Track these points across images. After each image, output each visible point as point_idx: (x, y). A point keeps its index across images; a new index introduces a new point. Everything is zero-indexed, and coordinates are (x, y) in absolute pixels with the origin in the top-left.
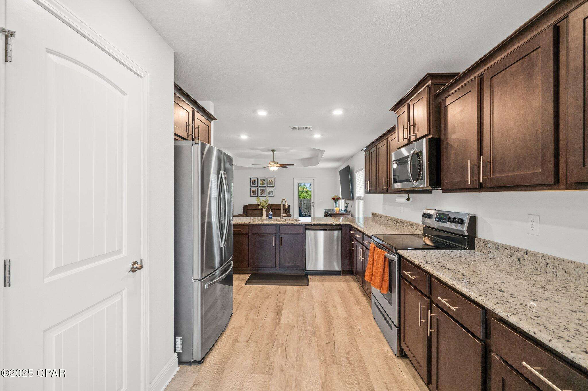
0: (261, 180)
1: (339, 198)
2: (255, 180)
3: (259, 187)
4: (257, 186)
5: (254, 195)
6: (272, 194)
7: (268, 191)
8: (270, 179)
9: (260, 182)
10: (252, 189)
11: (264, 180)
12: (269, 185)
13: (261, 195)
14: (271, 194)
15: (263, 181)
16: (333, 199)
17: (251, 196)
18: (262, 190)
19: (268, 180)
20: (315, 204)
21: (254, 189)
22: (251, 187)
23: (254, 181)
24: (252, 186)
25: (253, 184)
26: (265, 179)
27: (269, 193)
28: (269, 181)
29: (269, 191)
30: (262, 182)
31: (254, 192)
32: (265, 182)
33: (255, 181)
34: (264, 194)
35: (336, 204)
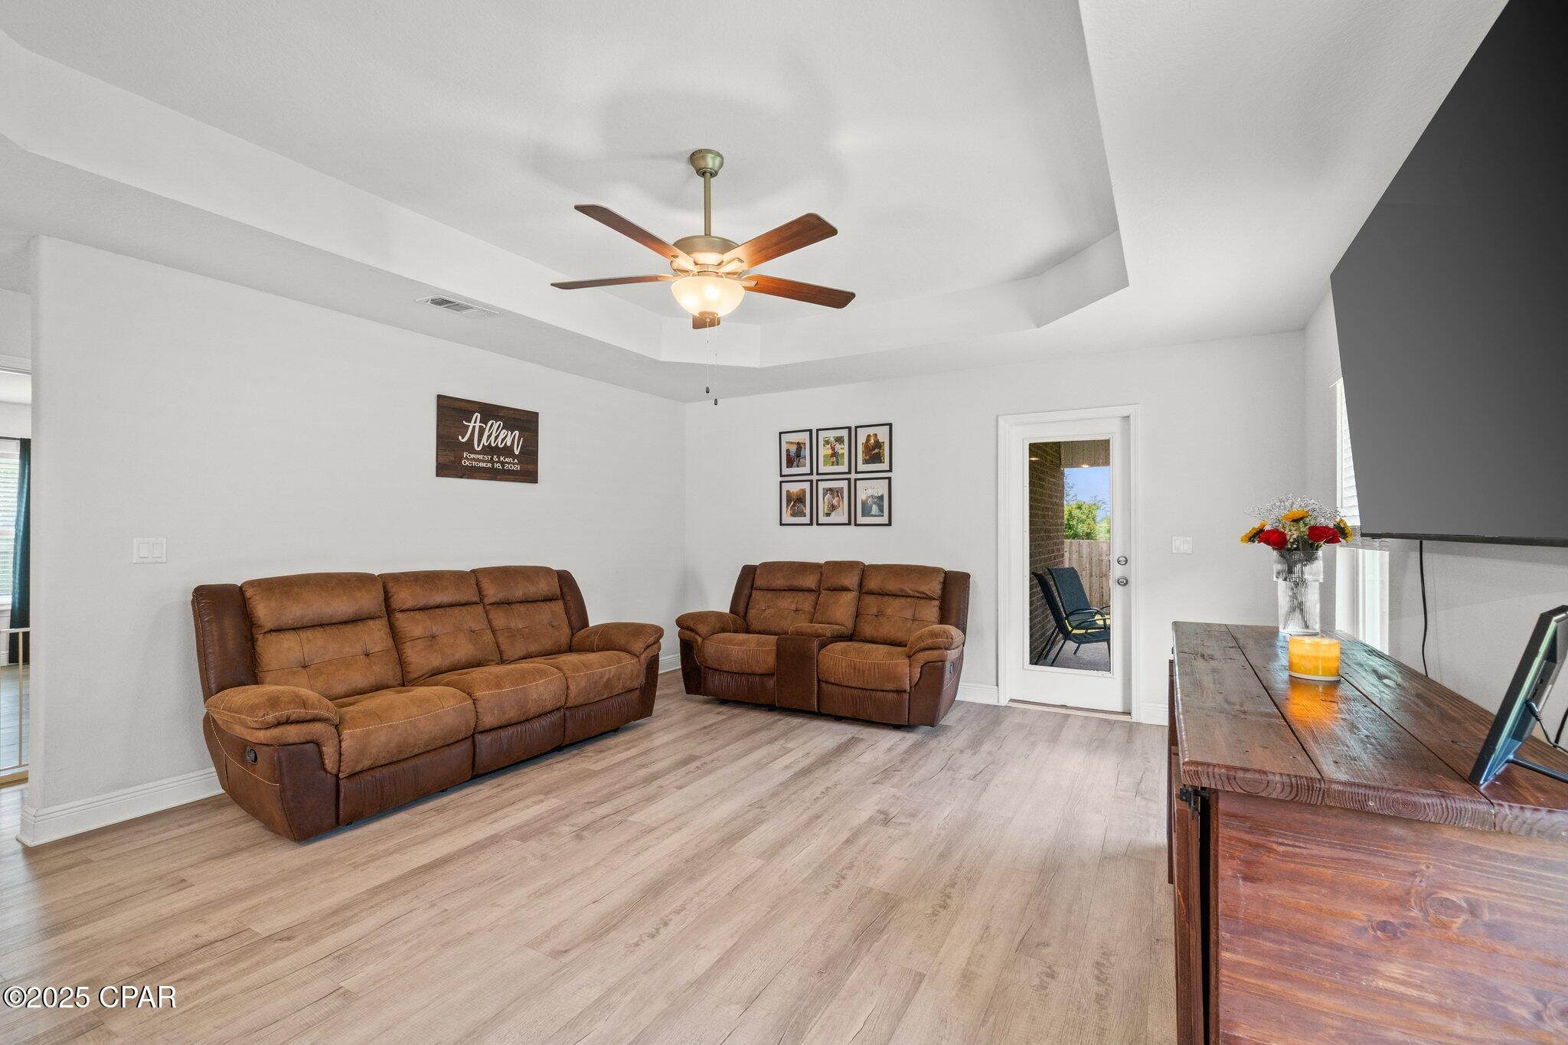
0: (827, 442)
1: (1336, 534)
2: (798, 444)
3: (818, 474)
4: (807, 470)
5: (794, 515)
6: (881, 509)
7: (862, 496)
8: (871, 431)
9: (824, 451)
10: (786, 487)
11: (839, 440)
12: (866, 462)
13: (828, 515)
14: (875, 509)
15: (838, 447)
16: (1260, 535)
17: (781, 524)
18: (831, 490)
19: (862, 440)
20: (1137, 571)
21: (794, 488)
22: (781, 476)
23: (793, 449)
24: (786, 471)
25: (790, 464)
26: (844, 433)
27: (864, 504)
28: (866, 445)
29: (864, 497)
30: (830, 452)
31: (796, 502)
32: (843, 449)
33: (800, 446)
34: (839, 510)
35: (1299, 584)
